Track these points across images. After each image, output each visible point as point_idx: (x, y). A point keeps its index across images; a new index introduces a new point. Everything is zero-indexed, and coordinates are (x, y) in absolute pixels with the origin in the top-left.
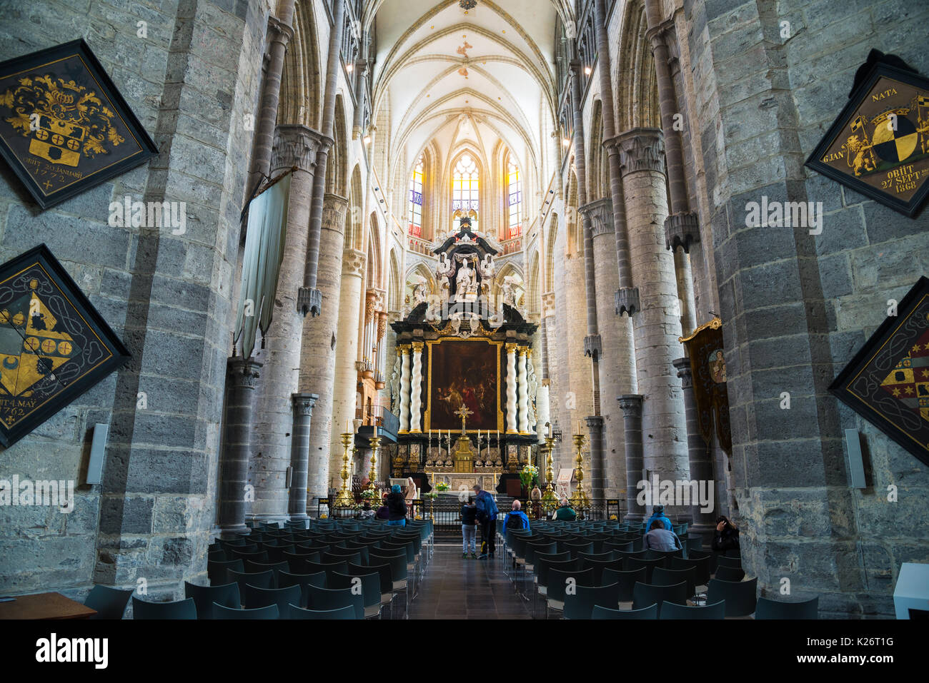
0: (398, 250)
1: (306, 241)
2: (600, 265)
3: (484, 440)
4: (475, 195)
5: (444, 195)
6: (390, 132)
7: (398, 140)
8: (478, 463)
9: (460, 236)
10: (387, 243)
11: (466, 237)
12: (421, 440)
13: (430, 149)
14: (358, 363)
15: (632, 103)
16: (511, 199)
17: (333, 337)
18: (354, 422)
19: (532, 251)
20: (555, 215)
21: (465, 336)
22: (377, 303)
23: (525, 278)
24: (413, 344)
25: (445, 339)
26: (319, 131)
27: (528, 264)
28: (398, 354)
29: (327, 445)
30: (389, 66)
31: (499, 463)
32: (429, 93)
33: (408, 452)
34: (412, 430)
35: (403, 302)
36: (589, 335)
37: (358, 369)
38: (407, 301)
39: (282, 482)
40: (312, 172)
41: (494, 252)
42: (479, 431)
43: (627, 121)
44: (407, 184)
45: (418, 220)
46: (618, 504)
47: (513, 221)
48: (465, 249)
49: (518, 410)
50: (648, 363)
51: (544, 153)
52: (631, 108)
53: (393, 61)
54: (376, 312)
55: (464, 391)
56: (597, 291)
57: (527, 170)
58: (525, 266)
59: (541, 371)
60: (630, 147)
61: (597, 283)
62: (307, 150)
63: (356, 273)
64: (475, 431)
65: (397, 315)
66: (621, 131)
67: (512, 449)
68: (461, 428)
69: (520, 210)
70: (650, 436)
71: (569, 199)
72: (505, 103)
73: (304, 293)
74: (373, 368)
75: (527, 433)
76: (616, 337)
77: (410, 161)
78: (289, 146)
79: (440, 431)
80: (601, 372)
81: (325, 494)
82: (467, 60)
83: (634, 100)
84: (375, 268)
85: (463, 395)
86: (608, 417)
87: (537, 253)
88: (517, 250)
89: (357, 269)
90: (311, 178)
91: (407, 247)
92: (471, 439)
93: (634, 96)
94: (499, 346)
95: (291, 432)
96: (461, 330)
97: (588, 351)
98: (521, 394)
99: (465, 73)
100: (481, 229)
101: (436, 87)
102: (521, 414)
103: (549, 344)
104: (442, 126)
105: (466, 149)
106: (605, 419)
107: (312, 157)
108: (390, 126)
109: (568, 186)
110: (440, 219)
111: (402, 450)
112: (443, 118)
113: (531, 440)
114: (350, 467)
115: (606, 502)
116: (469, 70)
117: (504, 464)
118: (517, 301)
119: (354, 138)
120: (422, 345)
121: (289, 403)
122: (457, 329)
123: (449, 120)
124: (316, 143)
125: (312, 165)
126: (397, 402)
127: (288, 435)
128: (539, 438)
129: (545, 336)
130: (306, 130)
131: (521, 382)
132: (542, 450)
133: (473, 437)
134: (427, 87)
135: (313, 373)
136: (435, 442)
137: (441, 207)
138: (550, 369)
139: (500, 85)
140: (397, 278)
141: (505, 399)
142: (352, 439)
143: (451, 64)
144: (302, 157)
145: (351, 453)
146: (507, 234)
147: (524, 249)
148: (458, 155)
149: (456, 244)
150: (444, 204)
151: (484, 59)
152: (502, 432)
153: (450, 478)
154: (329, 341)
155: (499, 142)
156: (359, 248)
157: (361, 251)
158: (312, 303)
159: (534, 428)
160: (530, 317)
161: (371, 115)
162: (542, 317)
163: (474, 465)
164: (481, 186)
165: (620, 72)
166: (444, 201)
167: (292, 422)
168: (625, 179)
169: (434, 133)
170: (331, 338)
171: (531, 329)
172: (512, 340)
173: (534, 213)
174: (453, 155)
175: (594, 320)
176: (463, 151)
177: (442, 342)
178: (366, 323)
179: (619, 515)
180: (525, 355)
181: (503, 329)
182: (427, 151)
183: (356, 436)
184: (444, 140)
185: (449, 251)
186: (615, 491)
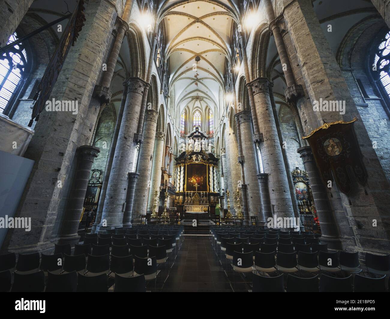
0: (177, 136)
1: (138, 117)
2: (243, 132)
3: (203, 194)
4: (200, 122)
5: (191, 122)
6: (175, 102)
7: (177, 104)
8: (201, 202)
9: (195, 132)
10: (174, 134)
11: (197, 133)
12: (183, 194)
13: (186, 108)
14: (162, 168)
15: (256, 70)
16: (211, 123)
17: (151, 156)
18: (160, 187)
19: (217, 137)
20: (225, 124)
21: (197, 162)
22: (170, 151)
23: (215, 145)
24: (181, 164)
25: (191, 163)
26: (145, 80)
27: (216, 141)
28: (177, 167)
29: (147, 195)
30: (174, 78)
31: (208, 202)
32: (186, 90)
33: (179, 198)
34: (180, 192)
35: (178, 152)
36: (240, 156)
37: (162, 170)
38: (180, 151)
39: (121, 209)
40: (142, 94)
41: (205, 137)
42: (201, 192)
43: (255, 77)
44: (179, 118)
45: (183, 129)
46: (255, 218)
47: (211, 129)
48: (197, 136)
49: (214, 185)
50: (269, 161)
51: (220, 106)
52: (256, 72)
53: (175, 77)
54: (169, 153)
55: (197, 179)
56: (242, 141)
57: (215, 114)
58: (215, 142)
59: (221, 173)
60: (256, 85)
61: (242, 138)
62: (140, 86)
63: (162, 139)
64: (200, 192)
65: (176, 156)
66: (252, 80)
67: (212, 197)
68: (196, 191)
69: (213, 126)
70: (273, 190)
71: (230, 116)
72: (209, 93)
73: (136, 135)
74: (168, 170)
75: (216, 192)
76: (250, 156)
77: (181, 111)
78: (133, 84)
79: (189, 192)
80: (245, 169)
81: (145, 213)
82: (198, 80)
83: (257, 68)
84: (169, 141)
85: (196, 180)
86: (248, 184)
87: (219, 137)
88: (212, 137)
89: (163, 138)
90: (141, 96)
91: (180, 136)
92: (199, 194)
93: (257, 67)
94: (207, 165)
95: (127, 188)
96: (196, 160)
97: (240, 162)
98: (214, 180)
99: (197, 84)
100: (201, 130)
101: (188, 88)
102: (214, 186)
103: (223, 164)
104: (190, 102)
105: (197, 110)
106: (248, 185)
107: (142, 89)
108: (175, 100)
109: (229, 113)
110: (190, 129)
111: (177, 198)
112: (190, 99)
113: (218, 194)
114: (157, 203)
115: (250, 217)
116: (198, 83)
117: (209, 202)
118: (213, 152)
119: (161, 93)
120: (184, 164)
121: (127, 176)
122: (194, 160)
123: (192, 100)
124: (144, 85)
125: (142, 92)
126: (176, 182)
127: (125, 189)
128: (220, 194)
129: (222, 161)
130: (140, 79)
131: (214, 176)
132: (222, 198)
133: (200, 193)
134: (186, 88)
135: (143, 168)
136: (188, 195)
137: (190, 125)
138: (223, 171)
139: (207, 87)
140: (177, 145)
141: (209, 181)
142: (159, 194)
143: (193, 81)
144: (138, 88)
145: (158, 198)
146: (209, 133)
147: (214, 137)
148: (195, 111)
149: (194, 135)
150: (191, 124)
151: (202, 79)
152: (209, 192)
153: (192, 207)
154: (149, 158)
155: (207, 106)
156: (163, 132)
157: (164, 133)
158: (139, 139)
159: (219, 191)
160: (217, 156)
161: (168, 93)
162: (221, 156)
163: (200, 202)
164: (202, 120)
165: (252, 59)
166: (191, 123)
167: (127, 184)
168: (255, 96)
169: (188, 104)
170: (150, 157)
171: (217, 160)
172: (211, 163)
173: (217, 125)
174: (193, 112)
175: (241, 151)
176: (196, 110)
177: (190, 164)
178: (165, 156)
179: (256, 223)
180: (215, 168)
181: (208, 160)
182: (185, 109)
183: (160, 192)
184: (191, 106)
185: (192, 137)
186: (253, 213)
